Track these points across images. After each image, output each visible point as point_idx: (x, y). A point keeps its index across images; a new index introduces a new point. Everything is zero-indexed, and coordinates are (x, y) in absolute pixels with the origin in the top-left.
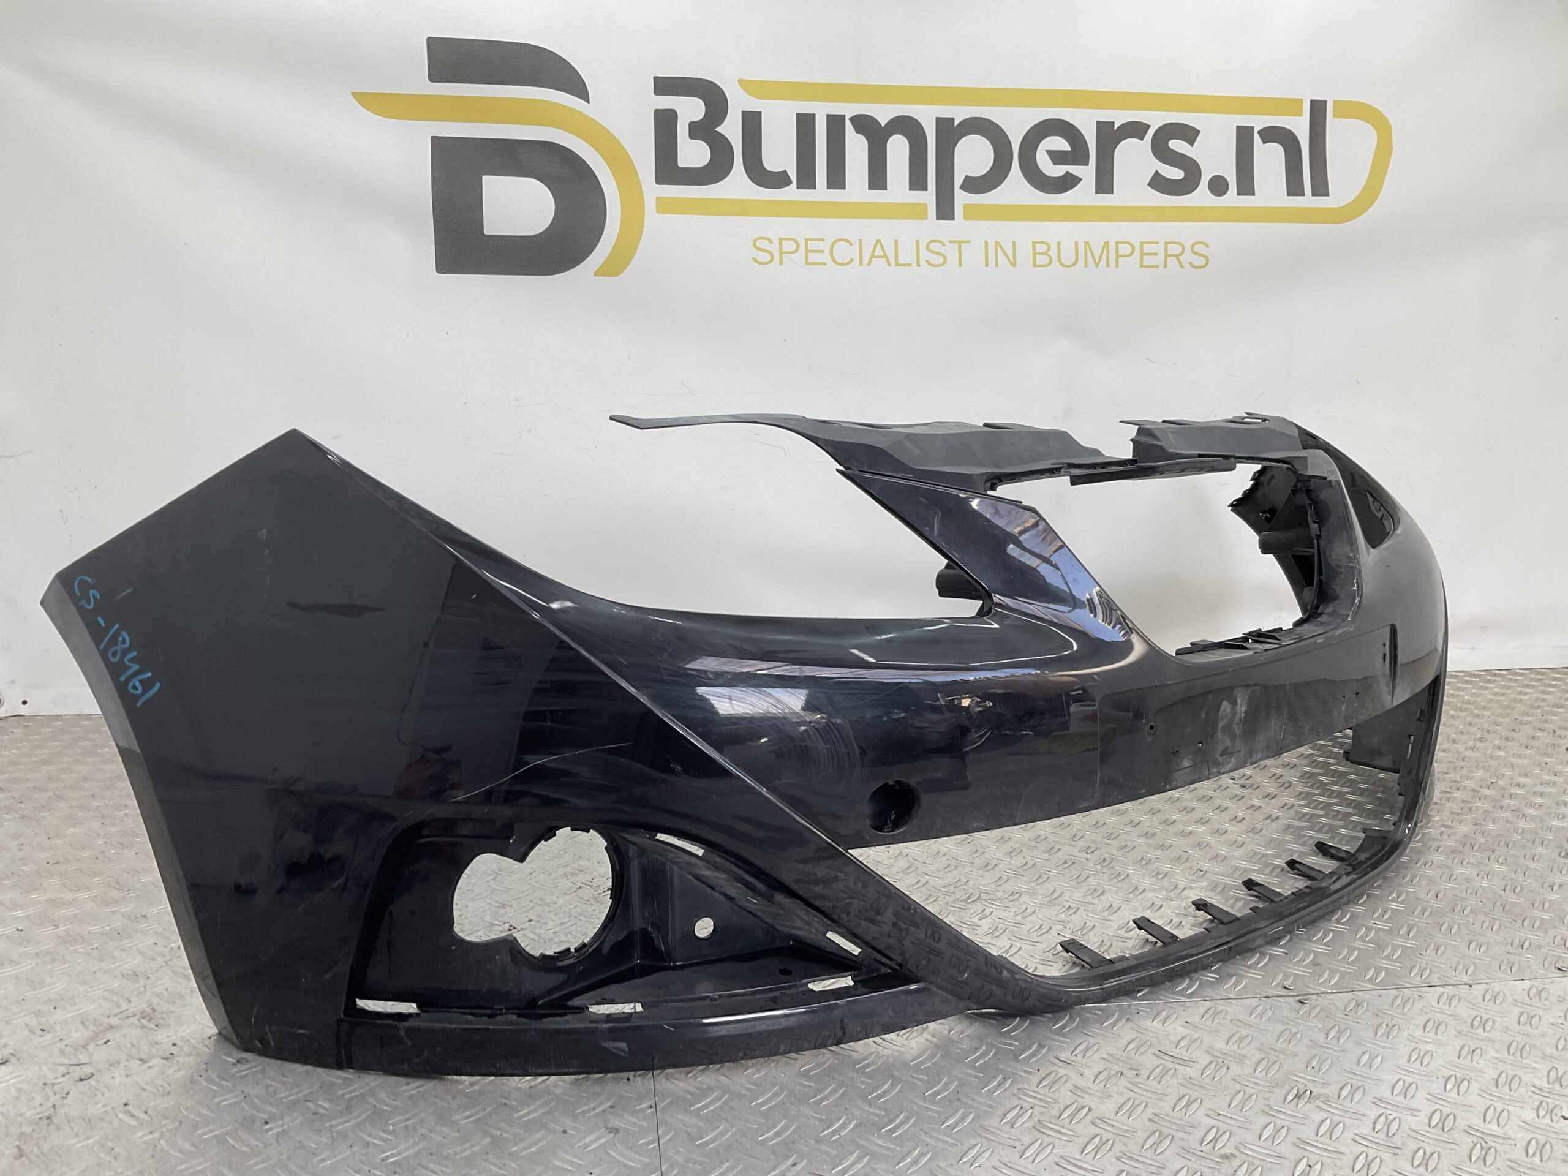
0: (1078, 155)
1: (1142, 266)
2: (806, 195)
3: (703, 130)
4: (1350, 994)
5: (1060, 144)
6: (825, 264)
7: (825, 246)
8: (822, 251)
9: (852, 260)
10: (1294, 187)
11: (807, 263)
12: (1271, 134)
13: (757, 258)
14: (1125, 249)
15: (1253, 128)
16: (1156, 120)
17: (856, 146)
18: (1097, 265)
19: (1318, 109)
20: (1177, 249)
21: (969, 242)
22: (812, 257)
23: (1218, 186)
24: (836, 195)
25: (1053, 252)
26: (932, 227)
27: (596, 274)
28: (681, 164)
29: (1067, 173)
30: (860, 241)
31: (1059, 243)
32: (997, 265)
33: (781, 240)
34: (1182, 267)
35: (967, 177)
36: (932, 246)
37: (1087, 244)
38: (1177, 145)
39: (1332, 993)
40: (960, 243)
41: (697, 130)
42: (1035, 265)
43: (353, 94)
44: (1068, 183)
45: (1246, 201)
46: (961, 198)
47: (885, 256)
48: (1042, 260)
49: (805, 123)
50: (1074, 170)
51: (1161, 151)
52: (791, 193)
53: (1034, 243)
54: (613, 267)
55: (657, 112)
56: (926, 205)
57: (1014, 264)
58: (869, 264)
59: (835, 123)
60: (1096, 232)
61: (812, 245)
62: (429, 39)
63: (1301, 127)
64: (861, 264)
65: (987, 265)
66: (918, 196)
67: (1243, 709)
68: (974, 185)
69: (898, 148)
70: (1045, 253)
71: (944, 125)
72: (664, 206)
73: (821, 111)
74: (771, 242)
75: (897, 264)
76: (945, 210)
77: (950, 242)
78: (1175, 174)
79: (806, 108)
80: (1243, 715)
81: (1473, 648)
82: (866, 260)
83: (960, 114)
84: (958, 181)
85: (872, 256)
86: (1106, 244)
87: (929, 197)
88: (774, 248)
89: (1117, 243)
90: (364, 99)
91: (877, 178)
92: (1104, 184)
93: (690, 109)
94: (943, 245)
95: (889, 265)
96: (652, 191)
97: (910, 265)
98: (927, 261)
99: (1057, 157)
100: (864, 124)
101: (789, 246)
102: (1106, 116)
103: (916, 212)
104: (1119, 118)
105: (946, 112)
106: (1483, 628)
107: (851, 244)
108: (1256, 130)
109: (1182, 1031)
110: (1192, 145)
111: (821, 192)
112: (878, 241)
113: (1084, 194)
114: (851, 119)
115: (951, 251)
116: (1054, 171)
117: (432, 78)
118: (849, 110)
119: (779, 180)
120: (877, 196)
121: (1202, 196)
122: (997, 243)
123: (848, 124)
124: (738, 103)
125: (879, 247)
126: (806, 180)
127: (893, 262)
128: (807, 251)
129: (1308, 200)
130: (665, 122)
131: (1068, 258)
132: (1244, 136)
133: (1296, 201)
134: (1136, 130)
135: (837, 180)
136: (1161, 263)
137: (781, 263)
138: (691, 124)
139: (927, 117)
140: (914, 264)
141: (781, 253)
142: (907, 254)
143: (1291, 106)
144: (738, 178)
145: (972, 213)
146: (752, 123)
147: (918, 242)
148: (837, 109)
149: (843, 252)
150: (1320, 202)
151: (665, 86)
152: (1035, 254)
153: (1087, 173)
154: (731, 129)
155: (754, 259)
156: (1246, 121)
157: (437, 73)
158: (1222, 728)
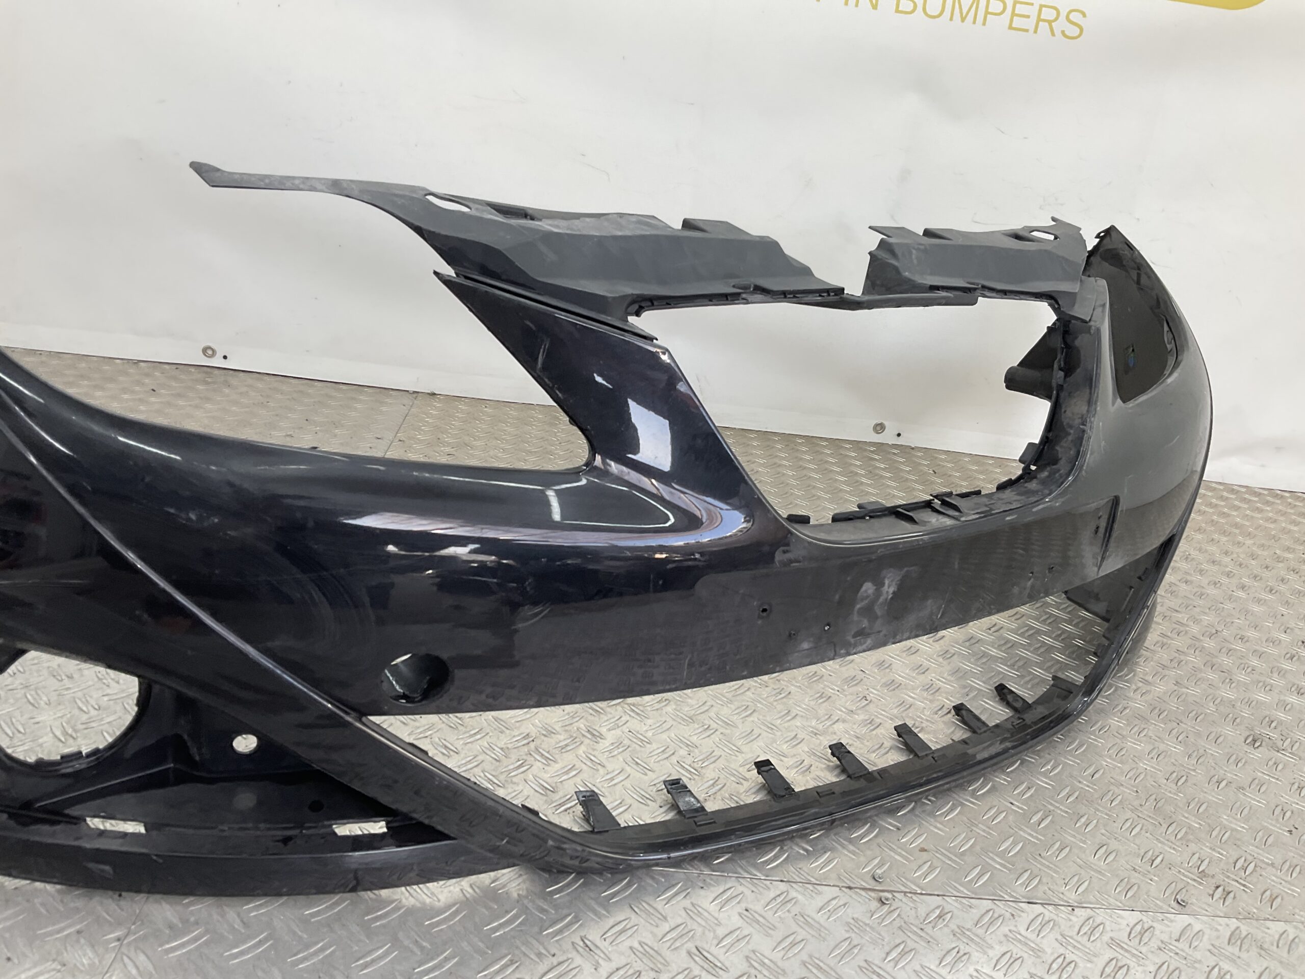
4: (940, 898)
39: (922, 894)
67: (891, 590)
80: (890, 596)
81: (1263, 466)
106: (1279, 449)
109: (736, 921)
158: (860, 609)
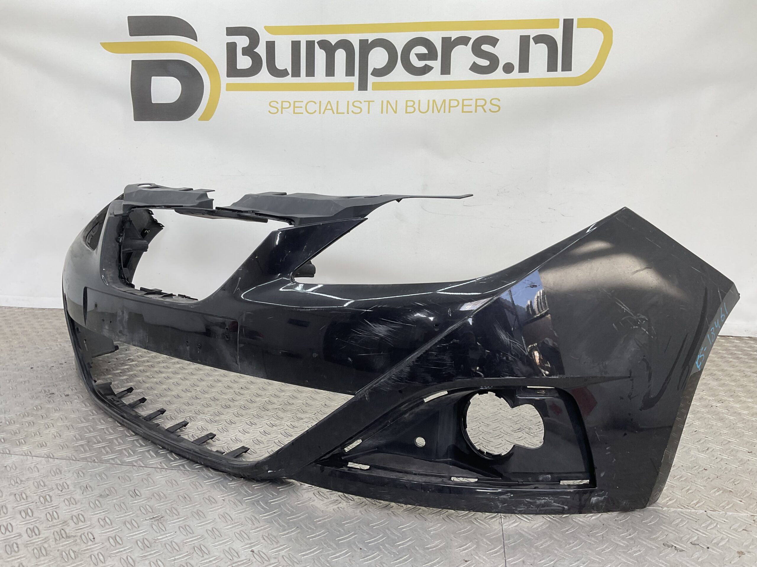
0: (432, 55)
1: (463, 112)
2: (296, 80)
3: (249, 51)
5: (422, 50)
6: (302, 113)
7: (303, 105)
8: (302, 107)
9: (316, 111)
10: (552, 67)
11: (294, 113)
12: (539, 39)
13: (271, 111)
14: (454, 103)
15: (529, 36)
16: (474, 35)
17: (320, 55)
18: (439, 112)
19: (568, 25)
20: (482, 103)
21: (374, 101)
22: (297, 110)
23: (508, 68)
24: (310, 80)
25: (416, 106)
26: (356, 94)
27: (199, 120)
28: (238, 68)
29: (426, 65)
30: (320, 102)
31: (419, 101)
32: (387, 113)
33: (282, 102)
34: (485, 111)
35: (374, 68)
36: (355, 104)
37: (434, 101)
38: (486, 47)
40: (369, 102)
41: (247, 51)
42: (406, 112)
43: (101, 43)
44: (426, 69)
45: (524, 75)
46: (371, 79)
47: (332, 109)
48: (410, 109)
49: (296, 45)
50: (429, 63)
51: (477, 51)
52: (289, 79)
53: (407, 101)
54: (206, 117)
55: (228, 44)
56: (353, 83)
57: (395, 112)
58: (324, 113)
59: (310, 45)
60: (439, 95)
62: (129, 17)
63: (558, 35)
64: (320, 113)
65: (382, 113)
66: (350, 79)
68: (378, 73)
69: (340, 55)
70: (412, 106)
71: (363, 43)
72: (230, 87)
73: (303, 39)
74: (277, 103)
75: (337, 113)
76: (363, 86)
77: (365, 101)
78: (485, 63)
79: (296, 38)
82: (322, 111)
83: (371, 37)
84: (370, 71)
85: (326, 109)
86: (444, 101)
87: (355, 79)
88: (279, 106)
89: (450, 100)
90: (105, 45)
91: (330, 71)
92: (446, 69)
93: (243, 41)
94: (361, 103)
95: (334, 113)
96: (225, 80)
97: (344, 113)
98: (352, 111)
99: (421, 57)
100: (324, 44)
101: (286, 105)
102: (446, 34)
103: (348, 87)
104: (454, 35)
105: (364, 36)
107: (316, 103)
108: (531, 37)
110: (494, 47)
111: (303, 78)
112: (329, 102)
113: (435, 75)
114: (317, 42)
115: (364, 106)
116: (418, 64)
117: (131, 34)
118: (317, 38)
119: (283, 73)
120: (330, 79)
121: (499, 74)
122: (388, 102)
123: (316, 45)
124: (264, 37)
125: (329, 105)
126: (296, 73)
127: (335, 112)
128: (294, 107)
129: (559, 74)
130: (231, 48)
131: (424, 108)
132: (524, 41)
133: (552, 74)
134: (464, 41)
135: (311, 72)
136: (474, 110)
137: (282, 113)
138: (243, 49)
139: (355, 40)
140: (346, 112)
141: (282, 108)
142: (343, 108)
143: (553, 23)
144: (264, 73)
145: (377, 87)
146: (271, 46)
147: (348, 102)
148: (311, 38)
149: (312, 107)
150: (567, 74)
151: (231, 31)
152: (407, 106)
153: (436, 64)
154: (261, 50)
155: (269, 111)
156: (525, 32)
157: (133, 32)
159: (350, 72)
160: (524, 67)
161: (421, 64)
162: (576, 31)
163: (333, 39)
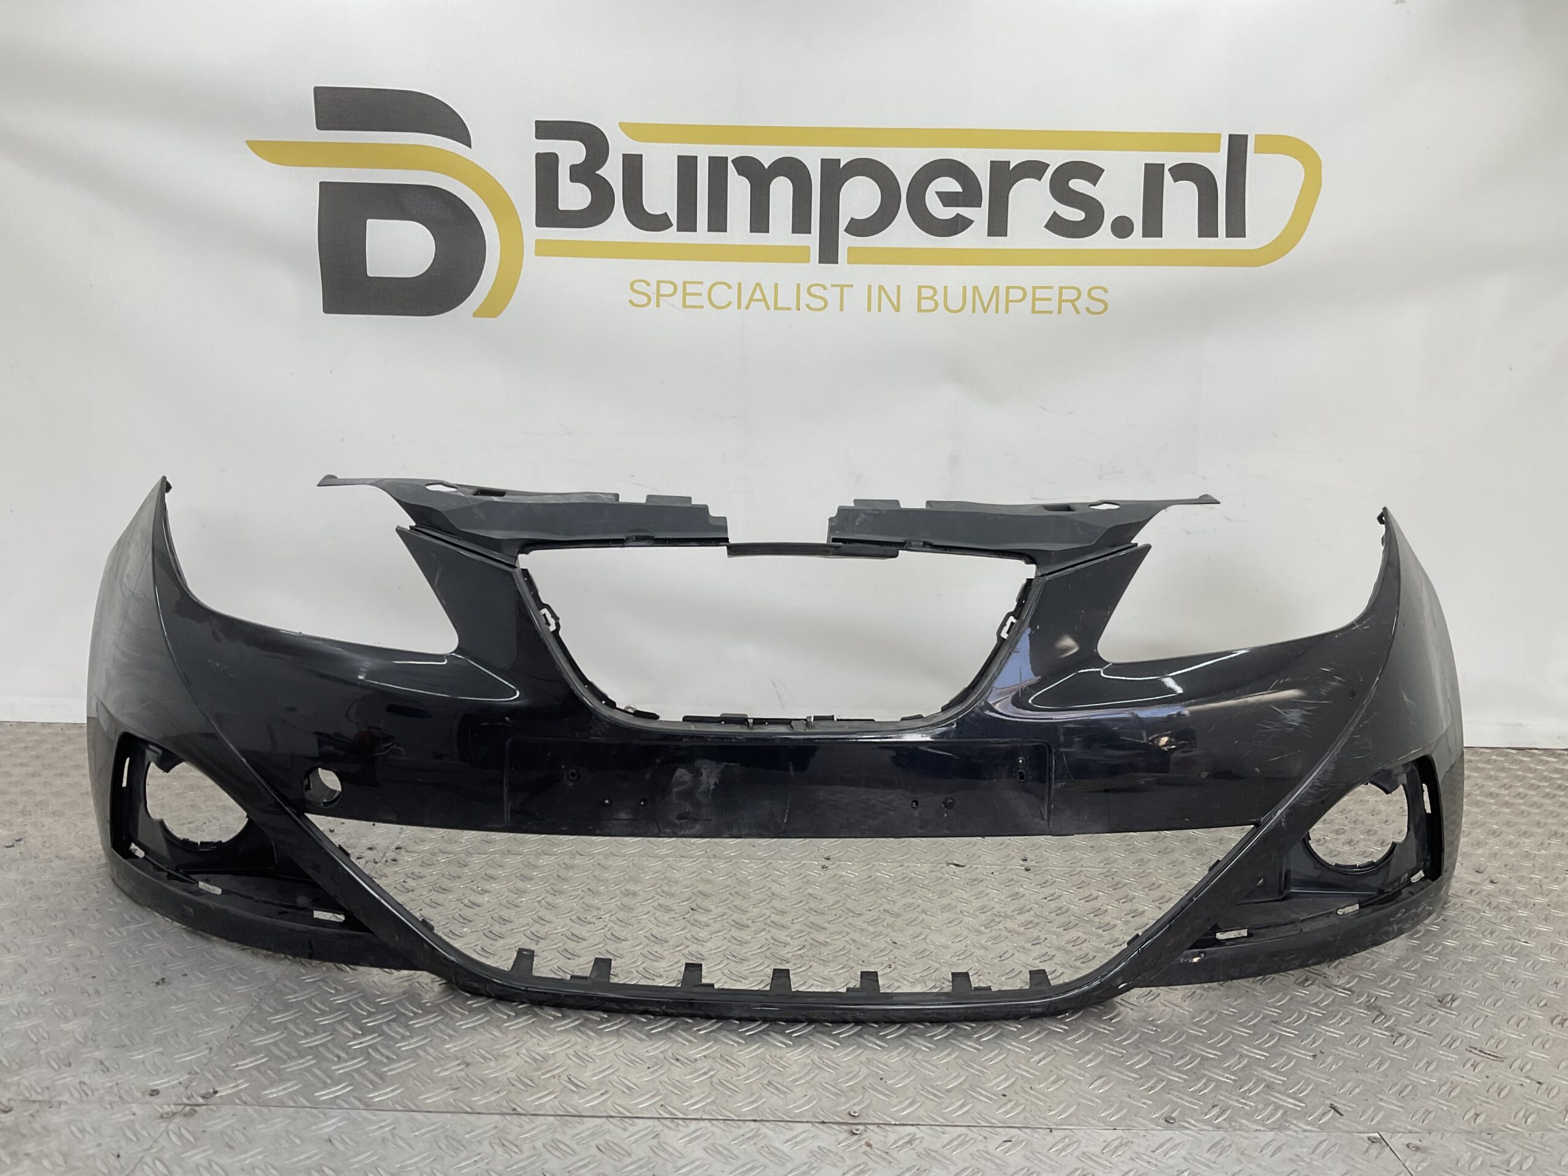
0: (970, 195)
1: (1034, 311)
2: (686, 237)
3: (583, 173)
5: (950, 185)
6: (702, 307)
7: (703, 289)
8: (700, 294)
9: (730, 303)
10: (1207, 228)
11: (685, 306)
12: (1182, 172)
14: (1016, 294)
15: (1163, 165)
16: (1055, 159)
17: (739, 188)
18: (985, 311)
19: (1238, 146)
20: (1073, 294)
21: (852, 286)
22: (690, 300)
23: (1122, 227)
24: (717, 238)
25: (939, 297)
26: (814, 270)
27: (475, 315)
28: (561, 207)
29: (958, 214)
30: (740, 284)
31: (946, 288)
32: (880, 310)
33: (659, 283)
34: (1078, 312)
35: (852, 219)
36: (813, 290)
37: (976, 288)
38: (1078, 185)
40: (842, 287)
41: (578, 174)
42: (920, 310)
43: (247, 142)
44: (959, 225)
45: (1152, 243)
46: (846, 241)
47: (764, 300)
48: (927, 304)
49: (687, 166)
50: (966, 212)
51: (1060, 191)
52: (671, 236)
53: (920, 288)
54: (492, 308)
55: (538, 155)
56: (809, 248)
57: (897, 309)
58: (747, 308)
59: (718, 165)
60: (985, 277)
61: (690, 289)
62: (316, 89)
63: (1217, 164)
64: (739, 307)
65: (869, 310)
66: (801, 239)
68: (859, 228)
69: (781, 190)
70: (931, 298)
71: (829, 167)
72: (543, 249)
73: (703, 153)
74: (648, 284)
75: (776, 308)
76: (828, 253)
77: (832, 286)
78: (1076, 215)
79: (688, 150)
82: (744, 303)
83: (845, 155)
84: (843, 223)
85: (751, 300)
86: (997, 288)
87: (812, 240)
88: (652, 291)
89: (1008, 288)
90: (258, 147)
91: (760, 221)
92: (998, 225)
93: (572, 153)
94: (825, 289)
95: (768, 308)
96: (532, 233)
97: (790, 309)
98: (808, 306)
99: (947, 199)
100: (746, 166)
101: (667, 289)
102: (1000, 155)
103: (798, 255)
104: (1015, 157)
105: (831, 153)
107: (730, 287)
108: (1166, 168)
110: (1095, 185)
111: (702, 234)
112: (758, 285)
113: (976, 236)
114: (733, 161)
115: (833, 295)
116: (943, 213)
117: (322, 125)
118: (732, 152)
119: (659, 223)
120: (759, 239)
121: (1103, 238)
122: (881, 288)
123: (730, 166)
124: (619, 145)
125: (758, 290)
126: (687, 222)
127: (772, 306)
128: (685, 294)
129: (1221, 242)
130: (547, 165)
131: (955, 303)
132: (1153, 175)
133: (1209, 243)
134: (1034, 169)
135: (718, 222)
136: (1055, 309)
137: (658, 305)
138: (573, 168)
139: (812, 159)
140: (794, 307)
141: (659, 295)
142: (787, 298)
143: (1208, 142)
144: (618, 220)
145: (857, 256)
146: (633, 165)
147: (798, 286)
148: (719, 151)
149: (721, 295)
150: (1236, 243)
151: (546, 130)
152: (920, 298)
153: (979, 215)
154: (612, 172)
156: (1155, 158)
157: (324, 122)
159: (801, 225)
160: (1153, 226)
161: (948, 213)
162: (1253, 160)
163: (767, 156)
